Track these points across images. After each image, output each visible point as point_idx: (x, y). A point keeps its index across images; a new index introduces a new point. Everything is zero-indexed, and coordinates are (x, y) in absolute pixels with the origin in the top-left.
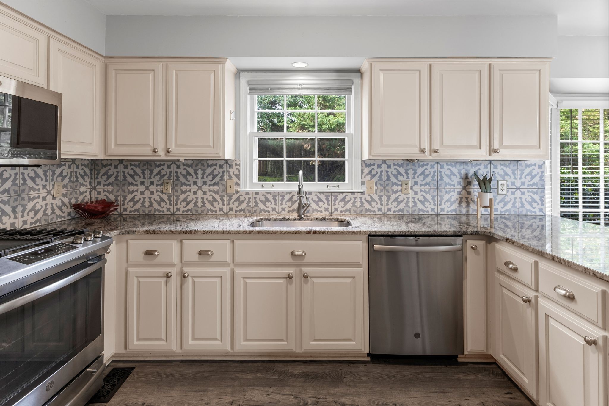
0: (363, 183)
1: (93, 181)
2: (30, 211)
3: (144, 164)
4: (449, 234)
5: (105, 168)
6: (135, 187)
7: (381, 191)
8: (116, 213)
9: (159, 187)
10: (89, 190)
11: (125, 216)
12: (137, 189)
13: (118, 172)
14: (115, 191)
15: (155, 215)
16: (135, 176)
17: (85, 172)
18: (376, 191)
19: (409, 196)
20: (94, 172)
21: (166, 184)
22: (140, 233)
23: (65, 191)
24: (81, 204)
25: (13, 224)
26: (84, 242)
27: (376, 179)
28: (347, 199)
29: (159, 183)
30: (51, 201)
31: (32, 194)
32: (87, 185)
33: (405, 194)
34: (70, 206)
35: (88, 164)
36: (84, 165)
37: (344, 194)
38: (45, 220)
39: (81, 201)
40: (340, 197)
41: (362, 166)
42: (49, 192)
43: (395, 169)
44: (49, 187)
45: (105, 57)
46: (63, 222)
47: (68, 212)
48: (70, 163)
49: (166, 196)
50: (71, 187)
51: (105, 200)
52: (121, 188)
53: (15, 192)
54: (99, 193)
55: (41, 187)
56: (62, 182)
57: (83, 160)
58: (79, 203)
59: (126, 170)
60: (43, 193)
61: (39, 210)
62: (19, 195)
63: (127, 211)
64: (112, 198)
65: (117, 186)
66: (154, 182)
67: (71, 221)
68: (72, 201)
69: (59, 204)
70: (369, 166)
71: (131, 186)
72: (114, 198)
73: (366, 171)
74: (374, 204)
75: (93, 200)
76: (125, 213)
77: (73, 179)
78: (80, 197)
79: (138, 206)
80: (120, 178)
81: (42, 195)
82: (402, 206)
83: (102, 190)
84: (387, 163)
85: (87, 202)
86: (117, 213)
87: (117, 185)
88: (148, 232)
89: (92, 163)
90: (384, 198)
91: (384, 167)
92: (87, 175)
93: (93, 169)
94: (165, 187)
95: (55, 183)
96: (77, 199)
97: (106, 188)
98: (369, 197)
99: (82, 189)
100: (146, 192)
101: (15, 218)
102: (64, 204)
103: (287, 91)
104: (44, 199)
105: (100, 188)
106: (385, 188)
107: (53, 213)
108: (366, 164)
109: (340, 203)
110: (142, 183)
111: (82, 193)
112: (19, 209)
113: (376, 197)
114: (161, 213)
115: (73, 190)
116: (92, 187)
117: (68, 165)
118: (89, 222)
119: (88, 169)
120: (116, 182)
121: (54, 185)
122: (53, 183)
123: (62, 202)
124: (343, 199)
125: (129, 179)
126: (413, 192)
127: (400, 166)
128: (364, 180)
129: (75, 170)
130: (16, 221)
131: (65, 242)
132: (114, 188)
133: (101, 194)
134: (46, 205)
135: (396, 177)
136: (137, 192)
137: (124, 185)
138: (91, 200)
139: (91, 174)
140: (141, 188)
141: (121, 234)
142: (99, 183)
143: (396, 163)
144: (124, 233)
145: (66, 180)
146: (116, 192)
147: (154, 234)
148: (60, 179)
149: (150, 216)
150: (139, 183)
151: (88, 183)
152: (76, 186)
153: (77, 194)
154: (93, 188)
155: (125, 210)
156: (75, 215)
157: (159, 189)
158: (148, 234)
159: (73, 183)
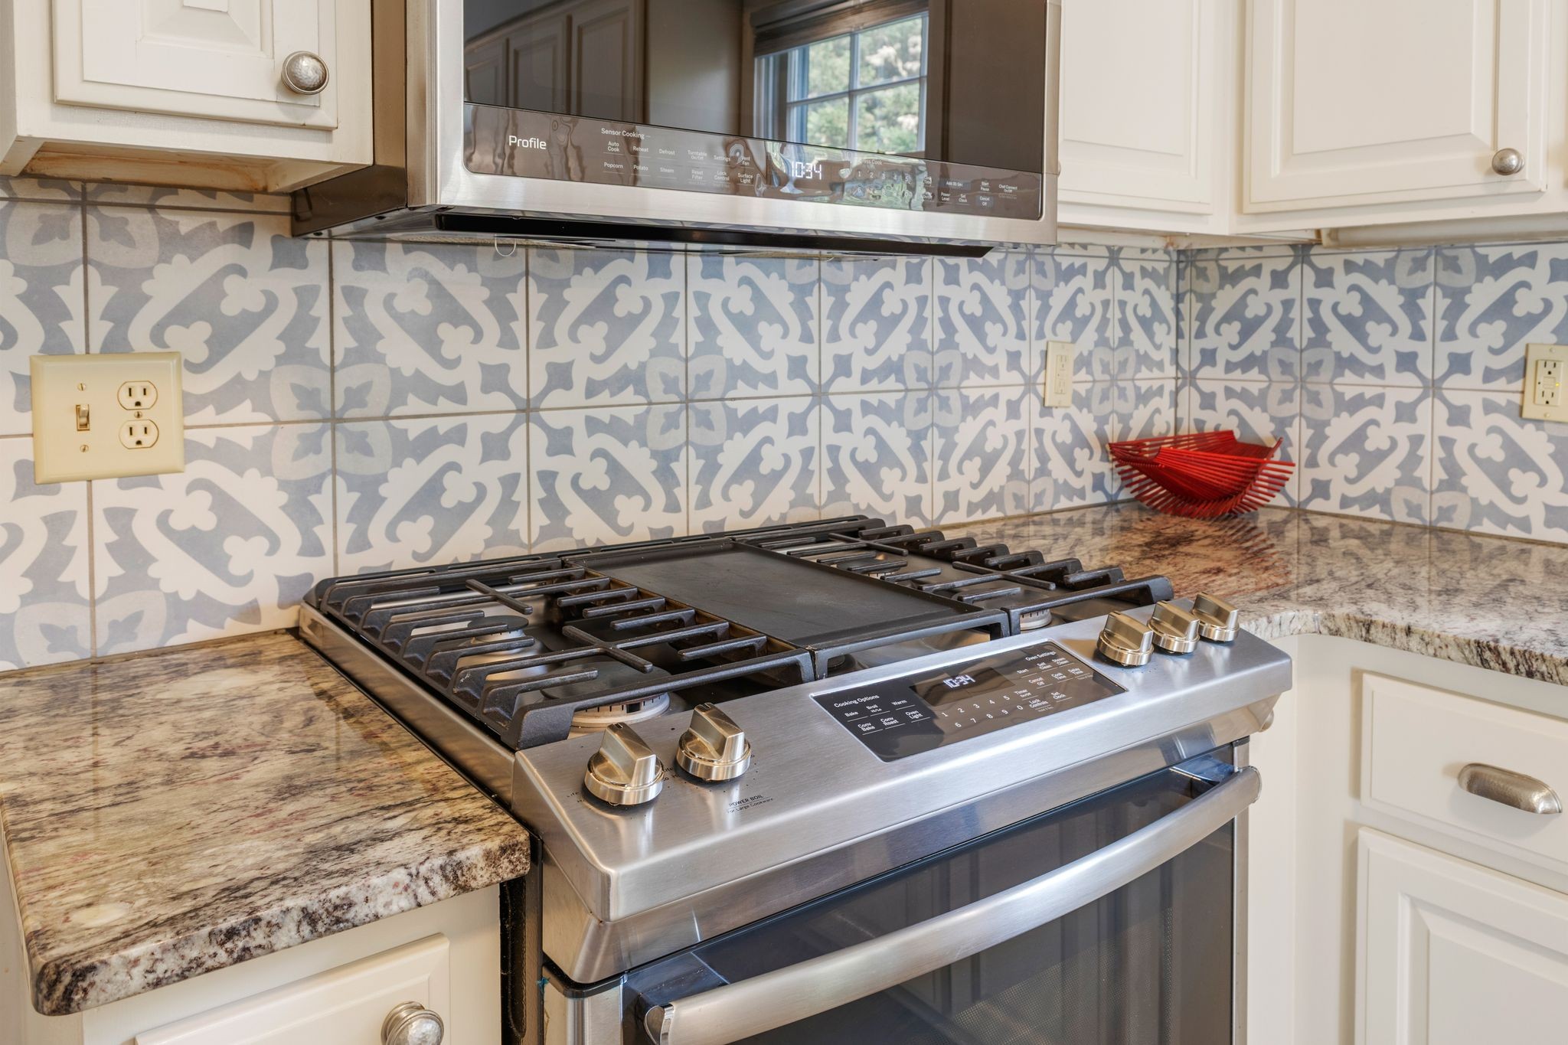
1: (1183, 344)
2: (969, 455)
3: (1415, 260)
5: (1233, 286)
6: (1369, 378)
8: (1279, 500)
9: (1501, 383)
10: (1170, 386)
11: (1320, 523)
12: (1380, 390)
13: (1287, 304)
14: (1274, 395)
15: (1478, 540)
16: (1371, 326)
17: (1154, 304)
20: (1191, 307)
21: (1542, 372)
22: (1435, 646)
23: (1083, 382)
24: (1138, 445)
25: (914, 505)
26: (1149, 660)
29: (1500, 362)
30: (1037, 422)
31: (975, 387)
32: (1162, 361)
34: (1103, 447)
35: (1167, 270)
36: (1154, 275)
38: (1016, 496)
39: (1140, 434)
42: (1030, 384)
44: (1030, 363)
46: (1076, 515)
47: (1094, 475)
48: (1101, 264)
49: (1543, 436)
50: (1105, 367)
51: (1231, 433)
52: (1302, 382)
54: (1208, 401)
55: (1000, 359)
56: (1074, 341)
57: (1150, 252)
58: (1132, 437)
59: (1326, 295)
60: (1010, 385)
61: (997, 454)
62: (932, 389)
63: (1326, 496)
64: (1262, 428)
65: (1283, 373)
66: (1469, 355)
67: (1106, 514)
68: (1108, 428)
69: (1065, 435)
71: (1349, 376)
72: (1272, 427)
75: (1183, 432)
76: (1317, 505)
77: (1114, 333)
78: (1136, 413)
79: (1383, 476)
80: (1300, 333)
81: (1005, 395)
83: (1218, 388)
85: (1162, 439)
86: (1285, 503)
87: (1285, 367)
88: (1487, 655)
89: (1182, 265)
92: (1163, 320)
93: (1185, 293)
94: (1540, 388)
95: (1050, 344)
96: (1125, 419)
97: (1239, 380)
99: (1147, 378)
100: (1424, 410)
102: (1081, 441)
104: (1013, 410)
105: (1212, 379)
107: (1043, 471)
110: (1407, 362)
111: (1143, 398)
112: (934, 444)
114: (1512, 531)
115: (1114, 380)
116: (1183, 371)
117: (1095, 272)
118: (1170, 532)
119: (1168, 295)
120: (1281, 353)
121: (1045, 354)
122: (1041, 345)
123: (1075, 429)
125: (1341, 340)
129: (1120, 294)
131: (1069, 642)
132: (1270, 380)
133: (1218, 406)
134: (1020, 435)
136: (1381, 406)
137: (1316, 367)
138: (1176, 429)
139: (1178, 313)
140: (1403, 387)
141: (1325, 631)
142: (1208, 357)
144: (1344, 629)
145: (1089, 338)
146: (1281, 402)
147: (1530, 674)
148: (1065, 330)
149: (1446, 536)
150: (1390, 362)
151: (1165, 355)
152: (1123, 365)
153: (1126, 400)
154: (1184, 378)
155: (1321, 489)
156: (1121, 489)
157: (1501, 399)
158: (1484, 663)
159: (1113, 350)
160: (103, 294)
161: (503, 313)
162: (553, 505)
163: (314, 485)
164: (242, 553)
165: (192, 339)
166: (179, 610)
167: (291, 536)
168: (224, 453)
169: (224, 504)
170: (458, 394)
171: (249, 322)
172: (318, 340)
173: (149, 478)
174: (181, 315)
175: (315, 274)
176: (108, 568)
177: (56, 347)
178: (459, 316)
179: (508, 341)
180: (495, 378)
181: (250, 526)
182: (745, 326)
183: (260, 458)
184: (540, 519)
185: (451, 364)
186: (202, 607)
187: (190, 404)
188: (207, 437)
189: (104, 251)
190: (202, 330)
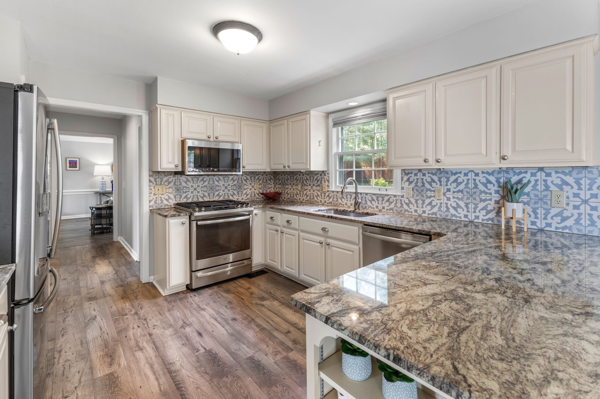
0: (403, 188)
1: (275, 182)
2: (245, 194)
4: (415, 231)
5: (278, 176)
7: (417, 196)
10: (273, 187)
11: (285, 201)
12: (289, 187)
13: (282, 178)
14: (281, 188)
16: (288, 180)
17: (271, 177)
18: (413, 195)
19: (442, 201)
20: (276, 178)
21: (299, 185)
23: (260, 186)
25: (238, 199)
26: (240, 207)
27: (413, 185)
28: (391, 200)
30: (254, 191)
31: (245, 187)
33: (438, 200)
35: (272, 174)
36: (270, 174)
37: (389, 196)
38: (251, 199)
40: (386, 198)
41: (402, 174)
42: (253, 187)
43: (429, 177)
44: (253, 184)
45: (269, 121)
46: (260, 201)
49: (299, 191)
50: (263, 185)
51: (277, 192)
52: (283, 186)
53: (238, 186)
55: (249, 184)
58: (268, 193)
59: (285, 177)
60: (250, 187)
61: (248, 194)
62: (240, 187)
67: (264, 201)
68: (264, 192)
69: (258, 192)
70: (407, 174)
71: (286, 185)
72: (281, 191)
73: (405, 178)
74: (411, 206)
77: (265, 181)
78: (268, 190)
79: (289, 196)
80: (283, 181)
81: (249, 188)
82: (435, 210)
83: (277, 187)
84: (423, 172)
86: (282, 199)
89: (274, 173)
90: (420, 202)
91: (420, 175)
92: (272, 179)
93: (275, 176)
94: (298, 187)
96: (266, 191)
98: (408, 200)
99: (269, 186)
100: (292, 189)
101: (239, 196)
102: (260, 193)
103: (352, 122)
104: (251, 189)
106: (420, 193)
107: (255, 196)
108: (405, 173)
109: (386, 203)
111: (269, 188)
112: (240, 193)
113: (413, 201)
117: (262, 174)
119: (273, 176)
120: (282, 183)
121: (255, 183)
124: (388, 200)
125: (286, 182)
126: (445, 198)
127: (433, 174)
128: (403, 185)
129: (266, 176)
130: (239, 198)
131: (234, 206)
133: (277, 189)
134: (251, 192)
135: (430, 184)
136: (289, 189)
138: (274, 192)
139: (274, 178)
141: (263, 207)
142: (277, 184)
143: (430, 172)
145: (261, 182)
147: (273, 209)
148: (258, 181)
149: (293, 202)
150: (289, 184)
151: (272, 183)
152: (266, 185)
153: (267, 188)
155: (285, 198)
159: (265, 183)
160: (160, 180)
161: (193, 181)
162: (198, 198)
163: (176, 195)
164: (170, 201)
165: (166, 183)
166: (165, 205)
167: (174, 200)
168: (169, 193)
169: (169, 197)
170: (189, 188)
171: (171, 182)
172: (177, 183)
173: (163, 194)
174: (166, 181)
175: (176, 178)
176: (160, 202)
177: (156, 184)
178: (189, 181)
179: (193, 183)
180: (192, 186)
181: (171, 199)
182: (218, 181)
183: (172, 193)
184: (196, 199)
185: (188, 185)
186: (167, 205)
187: (166, 189)
188: (168, 191)
189: (160, 177)
190: (167, 183)
